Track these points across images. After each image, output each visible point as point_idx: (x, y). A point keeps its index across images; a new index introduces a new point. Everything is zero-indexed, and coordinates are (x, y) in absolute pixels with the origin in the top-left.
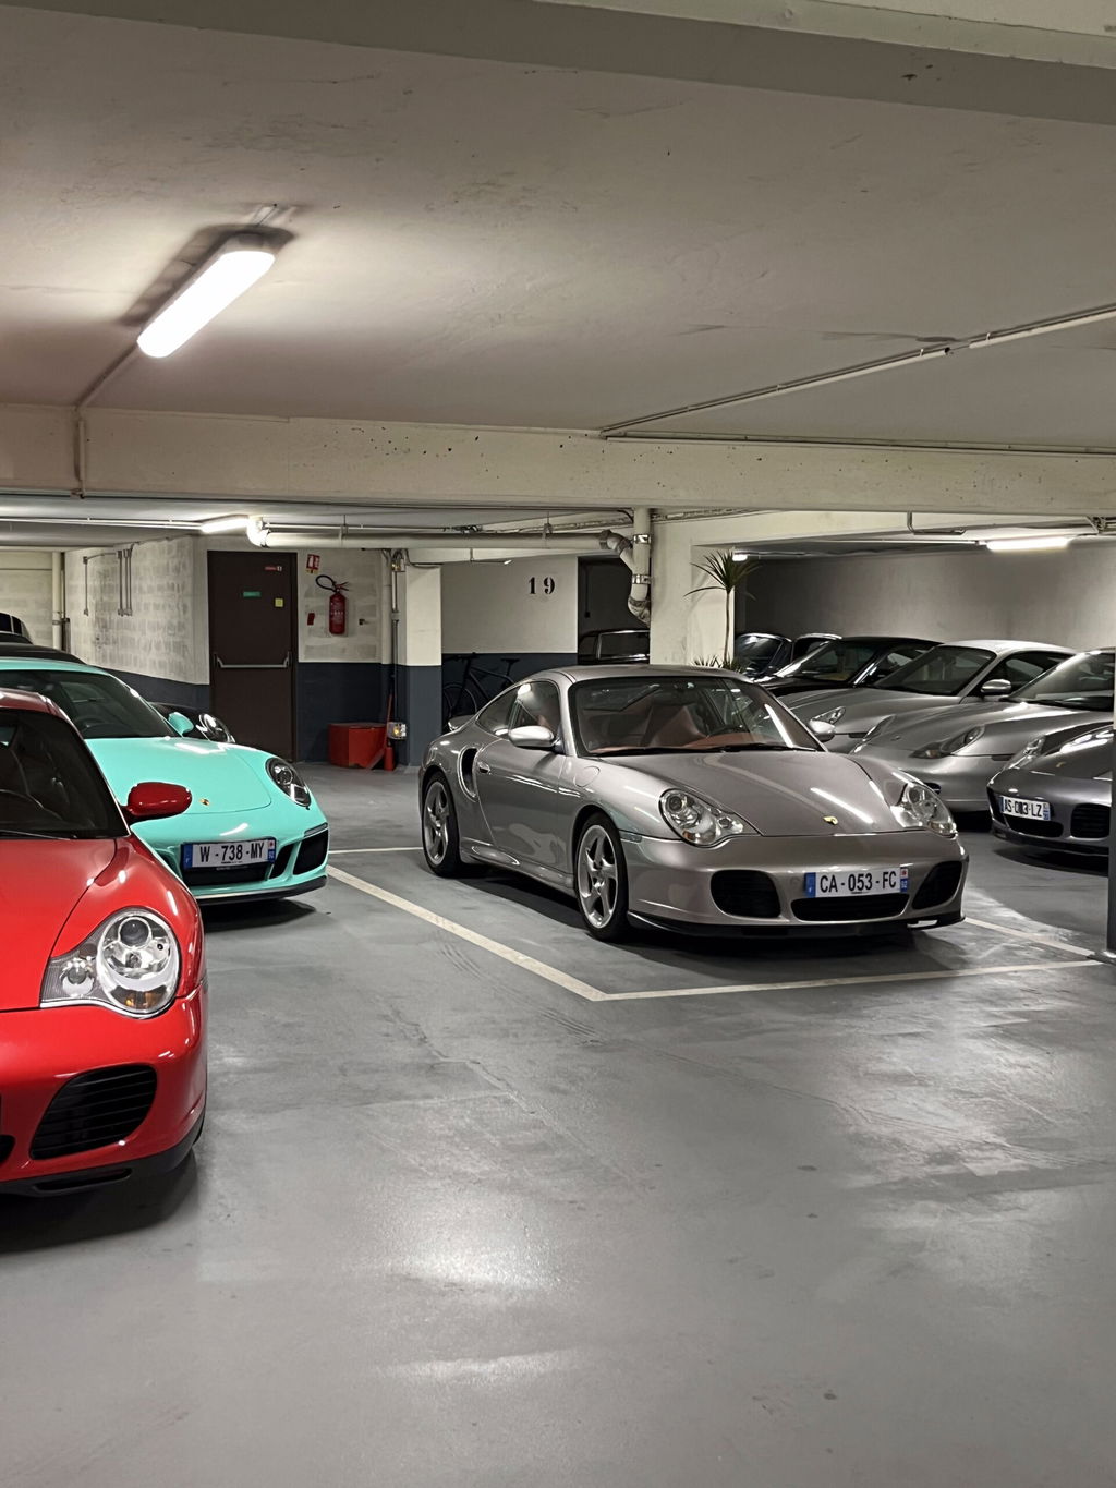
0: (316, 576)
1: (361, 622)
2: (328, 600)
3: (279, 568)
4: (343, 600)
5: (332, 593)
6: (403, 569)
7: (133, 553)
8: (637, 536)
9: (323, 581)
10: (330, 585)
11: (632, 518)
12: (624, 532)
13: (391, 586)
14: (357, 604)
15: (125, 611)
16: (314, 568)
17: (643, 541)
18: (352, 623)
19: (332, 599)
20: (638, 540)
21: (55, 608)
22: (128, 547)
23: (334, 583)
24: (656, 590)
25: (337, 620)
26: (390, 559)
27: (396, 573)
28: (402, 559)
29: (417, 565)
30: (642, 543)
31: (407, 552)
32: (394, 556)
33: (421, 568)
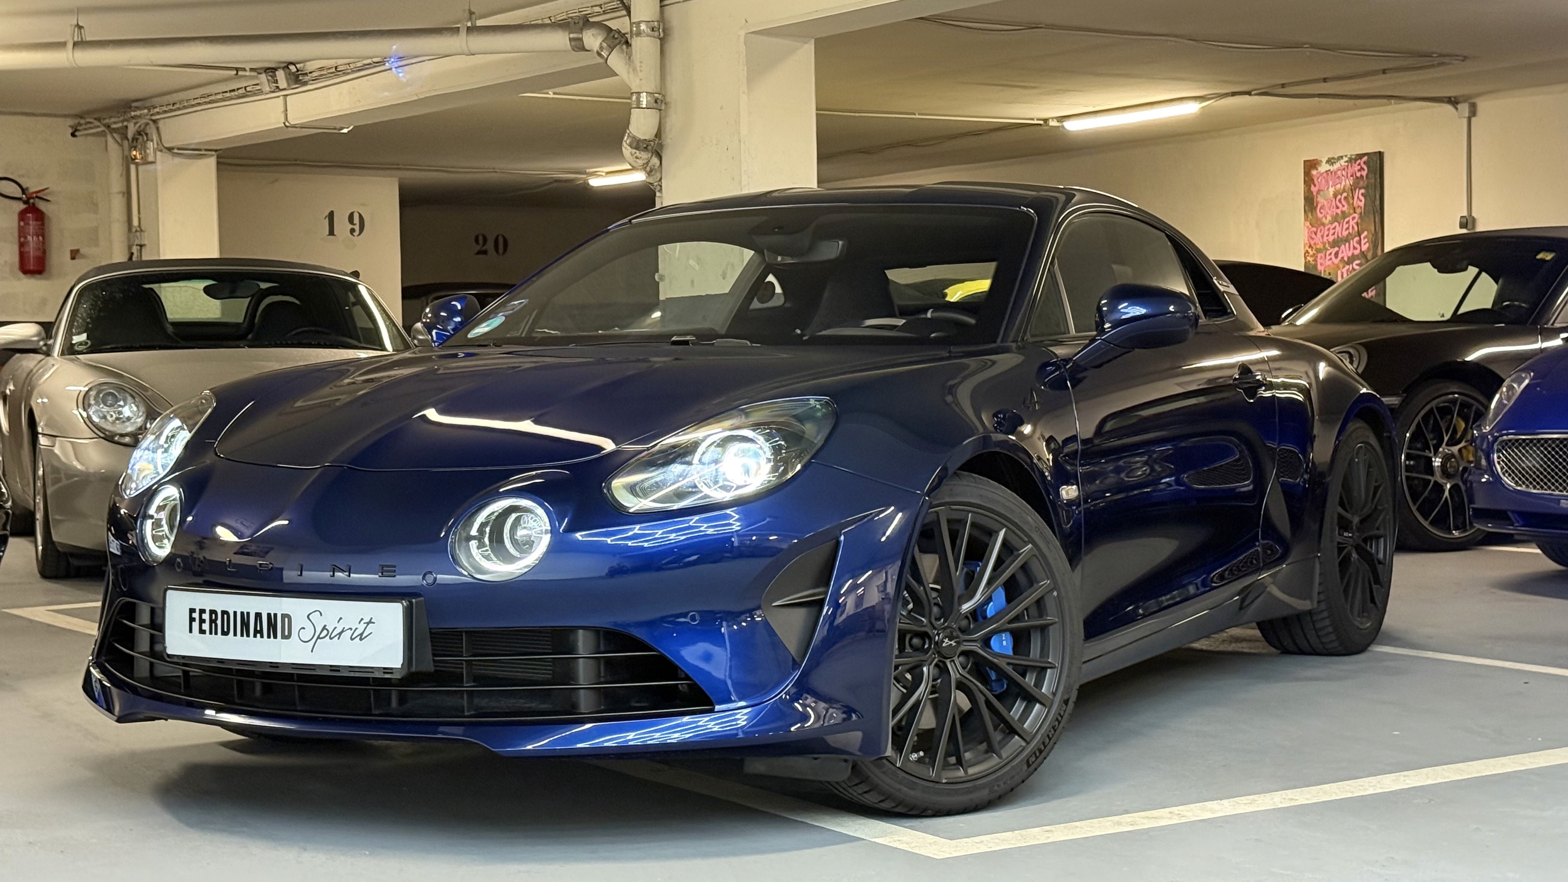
1: (75, 254)
2: (16, 217)
4: (40, 216)
5: (21, 206)
6: (151, 159)
8: (638, 26)
9: (6, 187)
10: (18, 194)
12: (616, 21)
13: (129, 191)
14: (65, 225)
17: (647, 33)
18: (57, 256)
19: (22, 215)
20: (640, 33)
23: (24, 191)
24: (674, 121)
25: (32, 251)
26: (126, 143)
27: (137, 165)
28: (147, 140)
29: (176, 151)
30: (648, 36)
31: (158, 129)
32: (135, 139)
33: (184, 156)
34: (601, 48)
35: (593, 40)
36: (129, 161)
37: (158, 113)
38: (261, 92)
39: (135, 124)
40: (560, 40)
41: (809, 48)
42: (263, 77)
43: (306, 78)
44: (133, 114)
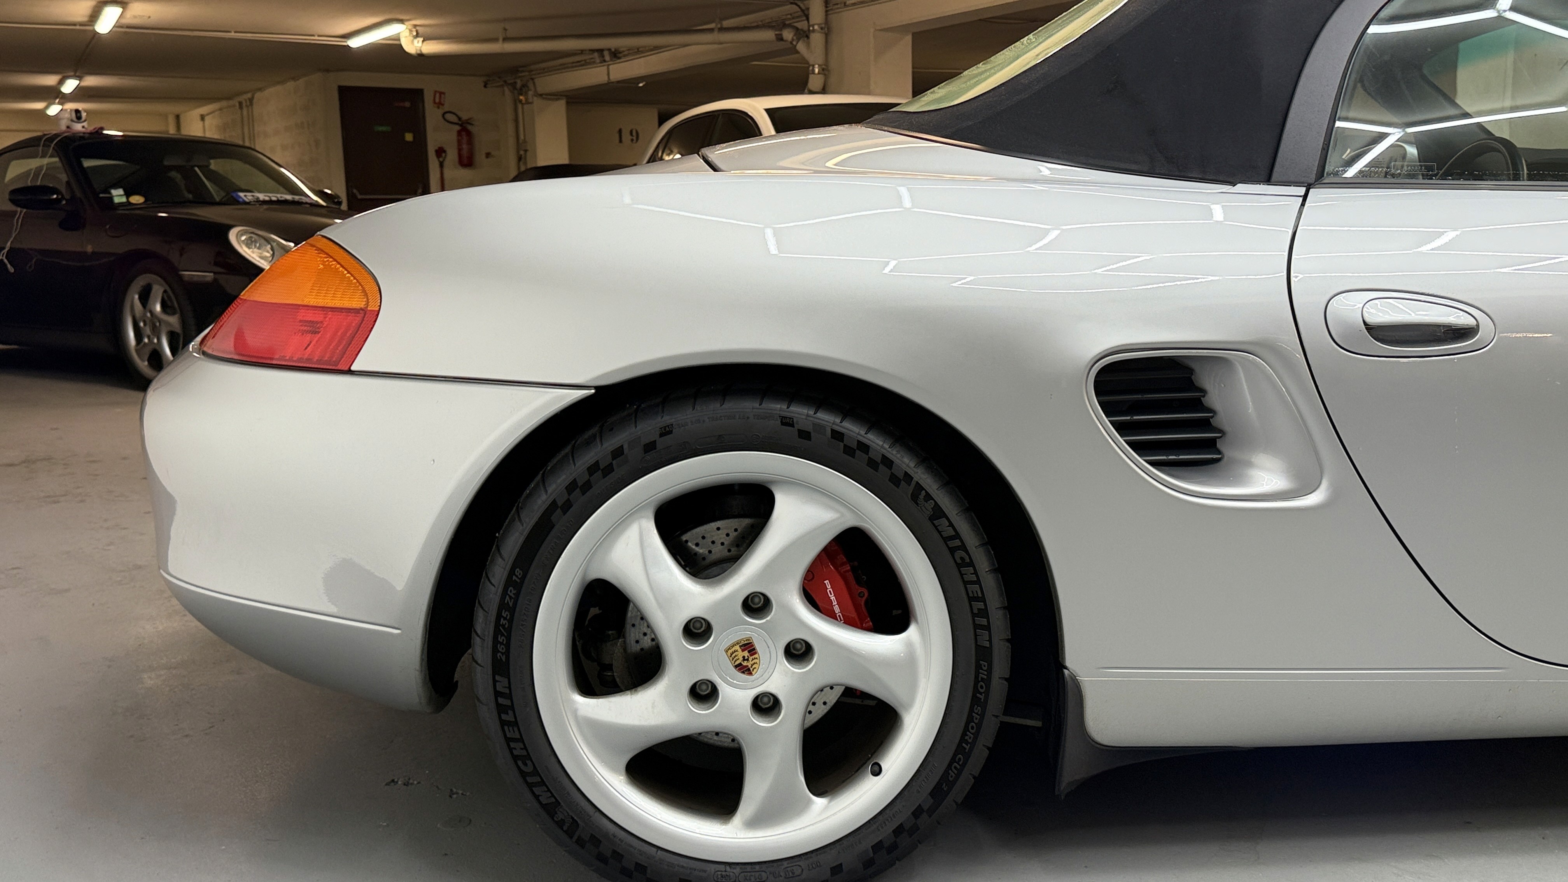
0: (443, 111)
1: (488, 155)
2: (456, 134)
3: (407, 104)
4: (469, 134)
5: (458, 128)
6: (530, 100)
7: (254, 99)
8: (813, 25)
9: (449, 117)
10: (455, 120)
13: (518, 121)
14: (483, 139)
16: (440, 104)
17: (819, 30)
18: (480, 157)
19: (459, 133)
20: (814, 31)
25: (465, 152)
26: (516, 92)
28: (529, 90)
29: (544, 96)
30: (819, 32)
31: (534, 83)
32: (521, 89)
33: (550, 99)
34: (793, 40)
35: (788, 35)
36: (516, 102)
37: (535, 74)
38: (594, 62)
39: (521, 80)
40: (769, 35)
41: (909, 39)
42: (596, 55)
43: (620, 55)
44: (520, 75)
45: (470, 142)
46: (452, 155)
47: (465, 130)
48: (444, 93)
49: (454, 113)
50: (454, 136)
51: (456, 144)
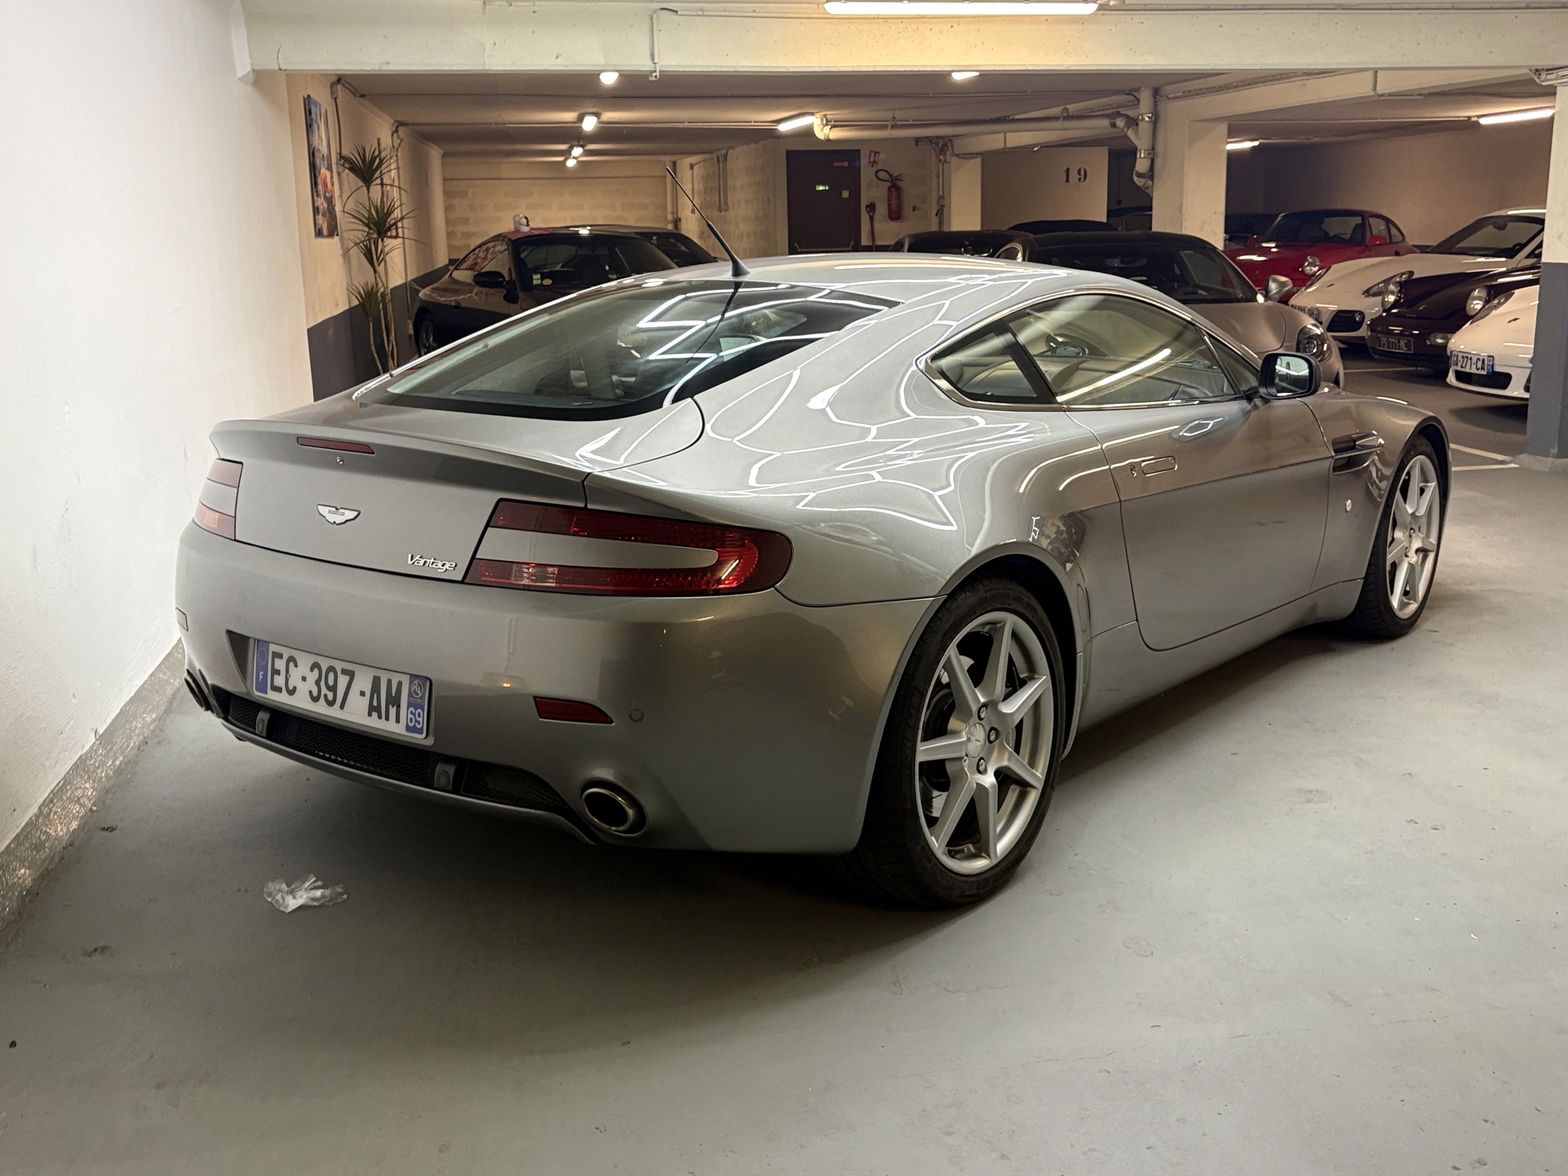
0: (876, 171)
1: (914, 209)
2: (886, 190)
3: (846, 164)
4: (898, 189)
5: (889, 184)
6: (948, 160)
7: (728, 157)
8: (1142, 115)
9: (882, 175)
10: (887, 177)
11: (1138, 100)
12: (1132, 113)
13: (938, 176)
14: (911, 193)
15: (723, 207)
16: (874, 163)
17: (1147, 119)
18: (907, 209)
19: (889, 189)
20: (1143, 119)
21: (669, 209)
22: (724, 152)
23: (890, 176)
24: (1158, 163)
25: (894, 207)
26: (938, 151)
27: (943, 164)
28: (948, 150)
29: (961, 156)
30: (1148, 121)
31: (952, 145)
32: (942, 149)
33: (964, 158)
34: (1124, 127)
35: (1120, 123)
36: (939, 161)
40: (1105, 122)
41: (1224, 126)
45: (899, 197)
46: (882, 209)
47: (895, 187)
48: (878, 153)
49: (886, 171)
50: (885, 192)
51: (886, 198)
